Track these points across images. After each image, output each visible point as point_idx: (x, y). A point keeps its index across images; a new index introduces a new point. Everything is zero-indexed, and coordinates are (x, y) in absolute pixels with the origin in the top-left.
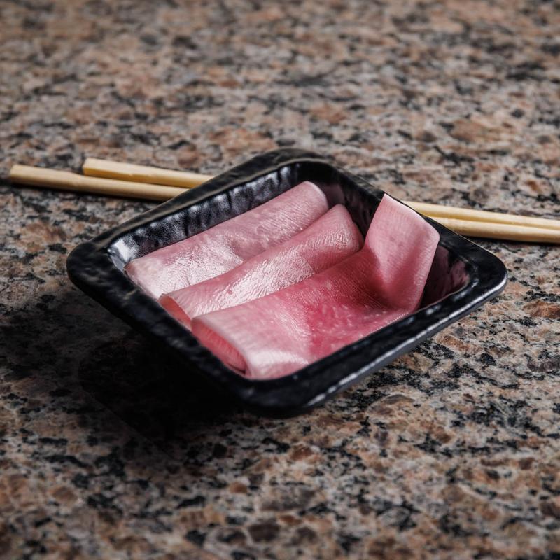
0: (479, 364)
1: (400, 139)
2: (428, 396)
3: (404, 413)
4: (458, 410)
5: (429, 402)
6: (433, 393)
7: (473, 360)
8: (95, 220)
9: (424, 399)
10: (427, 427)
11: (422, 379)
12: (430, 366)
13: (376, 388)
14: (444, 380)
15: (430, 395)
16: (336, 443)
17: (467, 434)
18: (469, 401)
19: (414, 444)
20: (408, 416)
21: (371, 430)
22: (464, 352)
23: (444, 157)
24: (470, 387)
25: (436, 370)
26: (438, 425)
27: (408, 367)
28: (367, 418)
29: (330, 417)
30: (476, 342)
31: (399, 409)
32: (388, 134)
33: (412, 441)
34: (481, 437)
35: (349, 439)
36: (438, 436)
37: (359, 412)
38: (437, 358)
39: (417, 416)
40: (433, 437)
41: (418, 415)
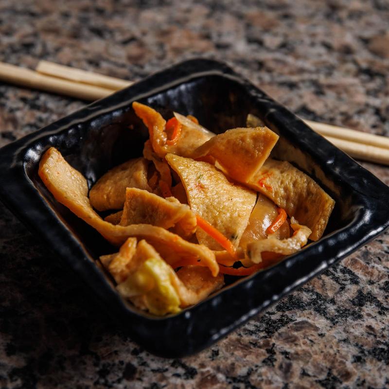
0: (382, 292)
1: (322, 50)
2: (332, 325)
3: (308, 342)
4: (360, 344)
5: (333, 332)
6: (337, 322)
7: (376, 288)
8: (46, 110)
9: (329, 328)
10: (329, 361)
11: (328, 305)
12: (336, 291)
13: (284, 311)
14: (348, 308)
15: (334, 325)
16: (242, 371)
17: (367, 372)
18: (371, 334)
19: (316, 379)
20: (312, 346)
21: (276, 360)
22: (369, 278)
23: (361, 71)
24: (373, 317)
25: (341, 296)
26: (340, 359)
27: (315, 291)
28: (274, 345)
29: (238, 341)
30: (380, 267)
31: (304, 338)
32: (313, 44)
33: (315, 376)
34: (381, 377)
35: (254, 368)
36: (339, 372)
37: (265, 337)
38: (343, 282)
39: (320, 347)
40: (335, 373)
41: (322, 345)
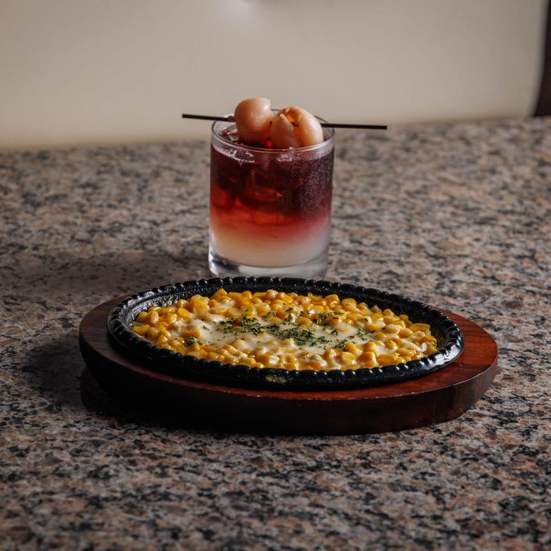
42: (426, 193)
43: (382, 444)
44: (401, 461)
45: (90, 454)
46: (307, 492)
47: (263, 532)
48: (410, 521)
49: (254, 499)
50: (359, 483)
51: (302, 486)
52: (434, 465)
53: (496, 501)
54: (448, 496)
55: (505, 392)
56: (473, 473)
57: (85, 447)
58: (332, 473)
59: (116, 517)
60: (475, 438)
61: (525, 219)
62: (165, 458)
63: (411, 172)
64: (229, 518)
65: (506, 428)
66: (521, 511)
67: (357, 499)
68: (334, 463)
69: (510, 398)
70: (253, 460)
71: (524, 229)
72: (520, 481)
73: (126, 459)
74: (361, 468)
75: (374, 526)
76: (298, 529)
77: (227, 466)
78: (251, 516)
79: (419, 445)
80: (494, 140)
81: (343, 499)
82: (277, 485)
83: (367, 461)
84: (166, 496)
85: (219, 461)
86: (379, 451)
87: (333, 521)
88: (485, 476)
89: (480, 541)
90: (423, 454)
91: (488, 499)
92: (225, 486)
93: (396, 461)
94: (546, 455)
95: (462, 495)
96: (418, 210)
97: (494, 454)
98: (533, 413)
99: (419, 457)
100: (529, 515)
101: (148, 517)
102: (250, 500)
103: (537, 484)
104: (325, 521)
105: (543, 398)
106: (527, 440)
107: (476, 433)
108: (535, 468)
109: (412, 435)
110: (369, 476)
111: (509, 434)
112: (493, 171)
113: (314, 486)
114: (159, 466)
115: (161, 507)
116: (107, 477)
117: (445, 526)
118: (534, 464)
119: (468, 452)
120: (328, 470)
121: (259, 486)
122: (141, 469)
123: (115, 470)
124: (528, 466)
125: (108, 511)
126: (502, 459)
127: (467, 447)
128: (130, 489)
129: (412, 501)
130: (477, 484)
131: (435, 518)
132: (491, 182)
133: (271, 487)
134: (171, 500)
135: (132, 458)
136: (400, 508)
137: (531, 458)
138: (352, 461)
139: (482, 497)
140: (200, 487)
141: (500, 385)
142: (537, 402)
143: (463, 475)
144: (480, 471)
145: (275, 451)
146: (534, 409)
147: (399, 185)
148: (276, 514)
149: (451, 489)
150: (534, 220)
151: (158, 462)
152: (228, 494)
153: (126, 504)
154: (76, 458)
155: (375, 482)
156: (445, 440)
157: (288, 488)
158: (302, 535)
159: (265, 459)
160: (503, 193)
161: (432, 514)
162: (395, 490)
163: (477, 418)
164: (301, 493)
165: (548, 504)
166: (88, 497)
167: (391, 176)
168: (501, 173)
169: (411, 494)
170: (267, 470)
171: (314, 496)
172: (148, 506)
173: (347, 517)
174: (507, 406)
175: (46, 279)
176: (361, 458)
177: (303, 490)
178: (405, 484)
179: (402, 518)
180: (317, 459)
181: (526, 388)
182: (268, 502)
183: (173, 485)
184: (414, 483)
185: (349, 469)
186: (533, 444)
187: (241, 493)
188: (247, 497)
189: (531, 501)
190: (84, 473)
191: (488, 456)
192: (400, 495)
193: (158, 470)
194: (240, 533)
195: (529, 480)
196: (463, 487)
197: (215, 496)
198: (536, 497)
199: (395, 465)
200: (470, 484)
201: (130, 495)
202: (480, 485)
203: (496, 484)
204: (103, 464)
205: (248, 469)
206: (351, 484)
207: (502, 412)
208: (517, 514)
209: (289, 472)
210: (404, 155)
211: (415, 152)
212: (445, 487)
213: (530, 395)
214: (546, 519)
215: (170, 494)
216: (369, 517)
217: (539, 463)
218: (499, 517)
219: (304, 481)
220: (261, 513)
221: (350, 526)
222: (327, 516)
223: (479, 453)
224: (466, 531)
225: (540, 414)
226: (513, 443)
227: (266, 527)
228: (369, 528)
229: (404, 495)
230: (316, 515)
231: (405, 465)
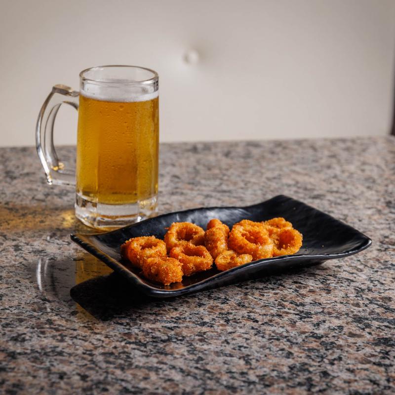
42: (280, 179)
43: (216, 327)
44: (226, 338)
45: (15, 327)
46: (157, 355)
47: (122, 378)
48: (224, 374)
49: (121, 357)
50: (195, 350)
51: (155, 351)
52: (249, 341)
53: (287, 365)
54: (254, 361)
55: (308, 300)
56: (275, 348)
57: (13, 322)
58: (178, 344)
59: (24, 364)
60: (281, 327)
61: (344, 196)
62: (65, 330)
63: (272, 166)
64: (100, 368)
65: (304, 322)
66: (303, 372)
67: (191, 360)
68: (180, 338)
69: (311, 303)
70: (125, 334)
71: (343, 202)
72: (306, 354)
73: (39, 330)
74: (198, 342)
75: (199, 377)
76: (146, 376)
77: (106, 337)
78: (115, 368)
79: (241, 329)
80: (334, 148)
81: (182, 360)
82: (138, 349)
83: (203, 338)
84: (61, 353)
85: (101, 334)
86: (212, 332)
87: (172, 373)
88: (283, 350)
89: (270, 389)
90: (242, 335)
91: (282, 363)
92: (102, 349)
93: (223, 338)
94: (327, 339)
95: (264, 361)
96: (272, 188)
97: (291, 337)
98: (324, 313)
99: (240, 336)
100: (308, 374)
101: (45, 365)
102: (117, 358)
103: (318, 356)
104: (166, 373)
105: (334, 304)
106: (316, 329)
107: (282, 324)
108: (318, 346)
109: (238, 323)
110: (203, 346)
111: (305, 325)
112: (329, 167)
113: (163, 352)
114: (60, 335)
115: (56, 360)
116: (24, 340)
117: (248, 379)
118: (318, 344)
119: (274, 335)
120: (175, 342)
121: (126, 350)
122: (47, 337)
123: (30, 337)
124: (314, 345)
125: (19, 361)
126: (297, 340)
127: (274, 332)
128: (37, 348)
129: (229, 363)
130: (276, 354)
131: (242, 374)
132: (326, 174)
133: (133, 351)
134: (64, 356)
135: (43, 330)
136: (220, 367)
137: (317, 340)
138: (193, 337)
139: (278, 362)
140: (85, 348)
141: (305, 295)
142: (329, 306)
143: (267, 348)
144: (280, 347)
145: (141, 329)
146: (326, 311)
147: (262, 174)
148: (133, 367)
149: (257, 357)
150: (351, 197)
151: (60, 333)
152: (103, 354)
153: (32, 357)
154: (5, 329)
155: (205, 350)
156: (260, 327)
157: (145, 351)
158: (148, 380)
159: (133, 333)
160: (333, 180)
161: (241, 371)
162: (218, 356)
163: (285, 314)
164: (153, 355)
165: (322, 368)
166: (8, 351)
167: (258, 168)
168: (334, 169)
169: (229, 359)
170: (133, 340)
171: (162, 357)
172: (47, 358)
173: (182, 371)
174: (307, 308)
175: (9, 222)
176: (199, 336)
177: (155, 353)
178: (226, 352)
179: (219, 372)
180: (169, 335)
181: (323, 298)
182: (129, 360)
183: (67, 347)
184: (232, 352)
185: (190, 342)
186: (320, 332)
187: (112, 354)
188: (116, 356)
189: (311, 366)
190: (8, 337)
191: (288, 338)
192: (222, 359)
193: (59, 338)
194: (106, 377)
195: (312, 353)
196: (266, 356)
197: (94, 355)
198: (315, 364)
199: (222, 340)
200: (271, 354)
201: (37, 352)
202: (278, 355)
203: (289, 355)
204: (22, 333)
205: (120, 339)
206: (188, 351)
207: (303, 312)
208: (299, 373)
209: (148, 342)
210: (269, 156)
211: (278, 154)
212: (254, 356)
213: (325, 302)
214: (319, 377)
215: (64, 352)
216: (197, 371)
217: (322, 343)
218: (287, 375)
219: (157, 348)
220: (123, 366)
221: (183, 376)
222: (168, 370)
223: (281, 336)
224: (262, 382)
225: (329, 313)
226: (306, 330)
227: (124, 375)
228: (195, 378)
229: (223, 359)
230: (161, 369)
231: (229, 341)
